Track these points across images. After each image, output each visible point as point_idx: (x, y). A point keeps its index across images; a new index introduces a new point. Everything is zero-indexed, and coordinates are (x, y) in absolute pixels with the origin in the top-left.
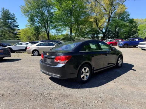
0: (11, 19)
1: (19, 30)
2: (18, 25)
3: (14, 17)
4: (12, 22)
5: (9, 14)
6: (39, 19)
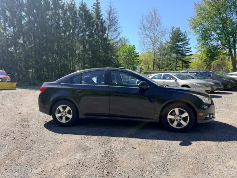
0: (182, 40)
1: (191, 55)
2: (191, 48)
3: (186, 37)
4: (182, 45)
5: (180, 34)
6: (218, 34)
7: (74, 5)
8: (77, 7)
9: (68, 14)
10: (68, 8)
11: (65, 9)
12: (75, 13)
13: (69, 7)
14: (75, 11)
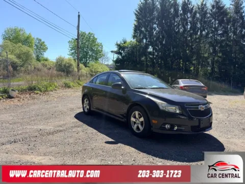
7: (205, 5)
8: (209, 6)
9: (198, 15)
10: (197, 9)
11: (194, 11)
12: (206, 13)
13: (199, 8)
14: (206, 11)
